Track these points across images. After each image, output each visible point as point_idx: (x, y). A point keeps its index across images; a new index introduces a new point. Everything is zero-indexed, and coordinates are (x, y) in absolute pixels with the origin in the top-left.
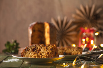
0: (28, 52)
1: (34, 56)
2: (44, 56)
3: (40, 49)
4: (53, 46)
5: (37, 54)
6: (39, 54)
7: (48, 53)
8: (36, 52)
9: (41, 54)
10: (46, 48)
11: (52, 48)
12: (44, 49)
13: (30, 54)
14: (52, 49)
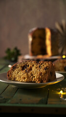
0: (16, 71)
1: (23, 76)
2: (35, 78)
3: (31, 67)
4: (48, 64)
5: (27, 74)
6: (29, 74)
7: (41, 74)
8: (26, 71)
9: (32, 75)
10: (39, 67)
11: (46, 67)
12: (36, 68)
13: (19, 74)
14: (46, 69)
